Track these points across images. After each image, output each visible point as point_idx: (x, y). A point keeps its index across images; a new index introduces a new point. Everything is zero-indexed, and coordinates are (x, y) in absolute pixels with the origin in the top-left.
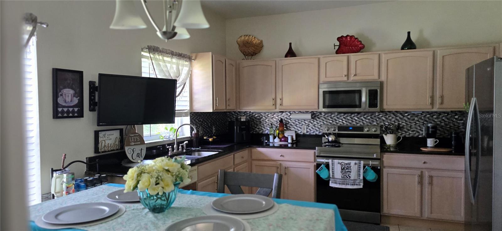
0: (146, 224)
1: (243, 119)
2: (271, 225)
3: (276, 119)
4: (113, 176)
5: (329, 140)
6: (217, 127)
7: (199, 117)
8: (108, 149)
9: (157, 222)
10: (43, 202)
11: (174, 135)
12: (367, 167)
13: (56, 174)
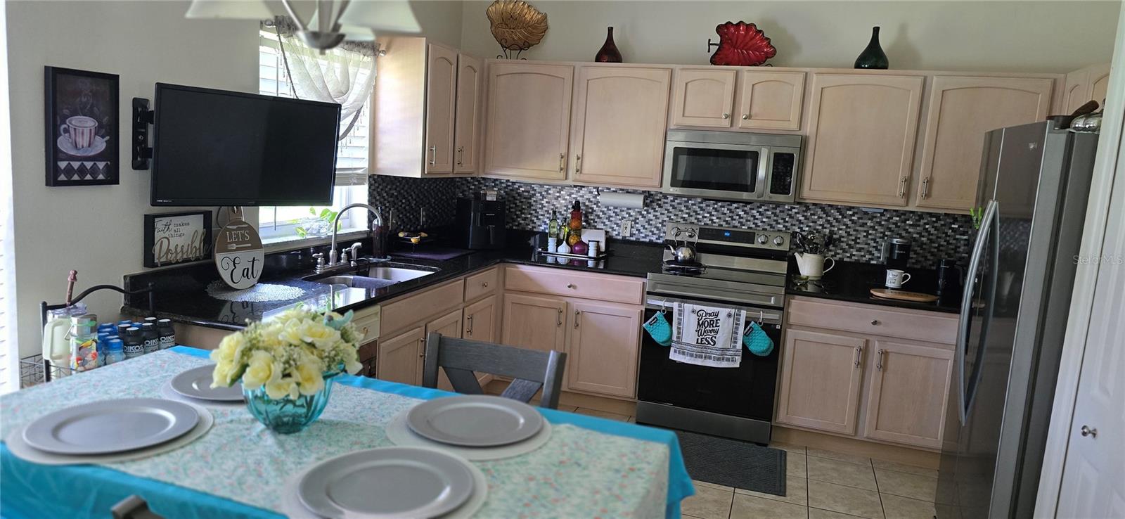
0: (259, 463)
1: (491, 197)
2: (531, 479)
3: (566, 200)
4: (186, 322)
5: (676, 258)
6: (431, 210)
7: (389, 187)
8: (176, 257)
9: (283, 457)
10: (26, 389)
11: (331, 226)
12: (753, 322)
13: (54, 317)
